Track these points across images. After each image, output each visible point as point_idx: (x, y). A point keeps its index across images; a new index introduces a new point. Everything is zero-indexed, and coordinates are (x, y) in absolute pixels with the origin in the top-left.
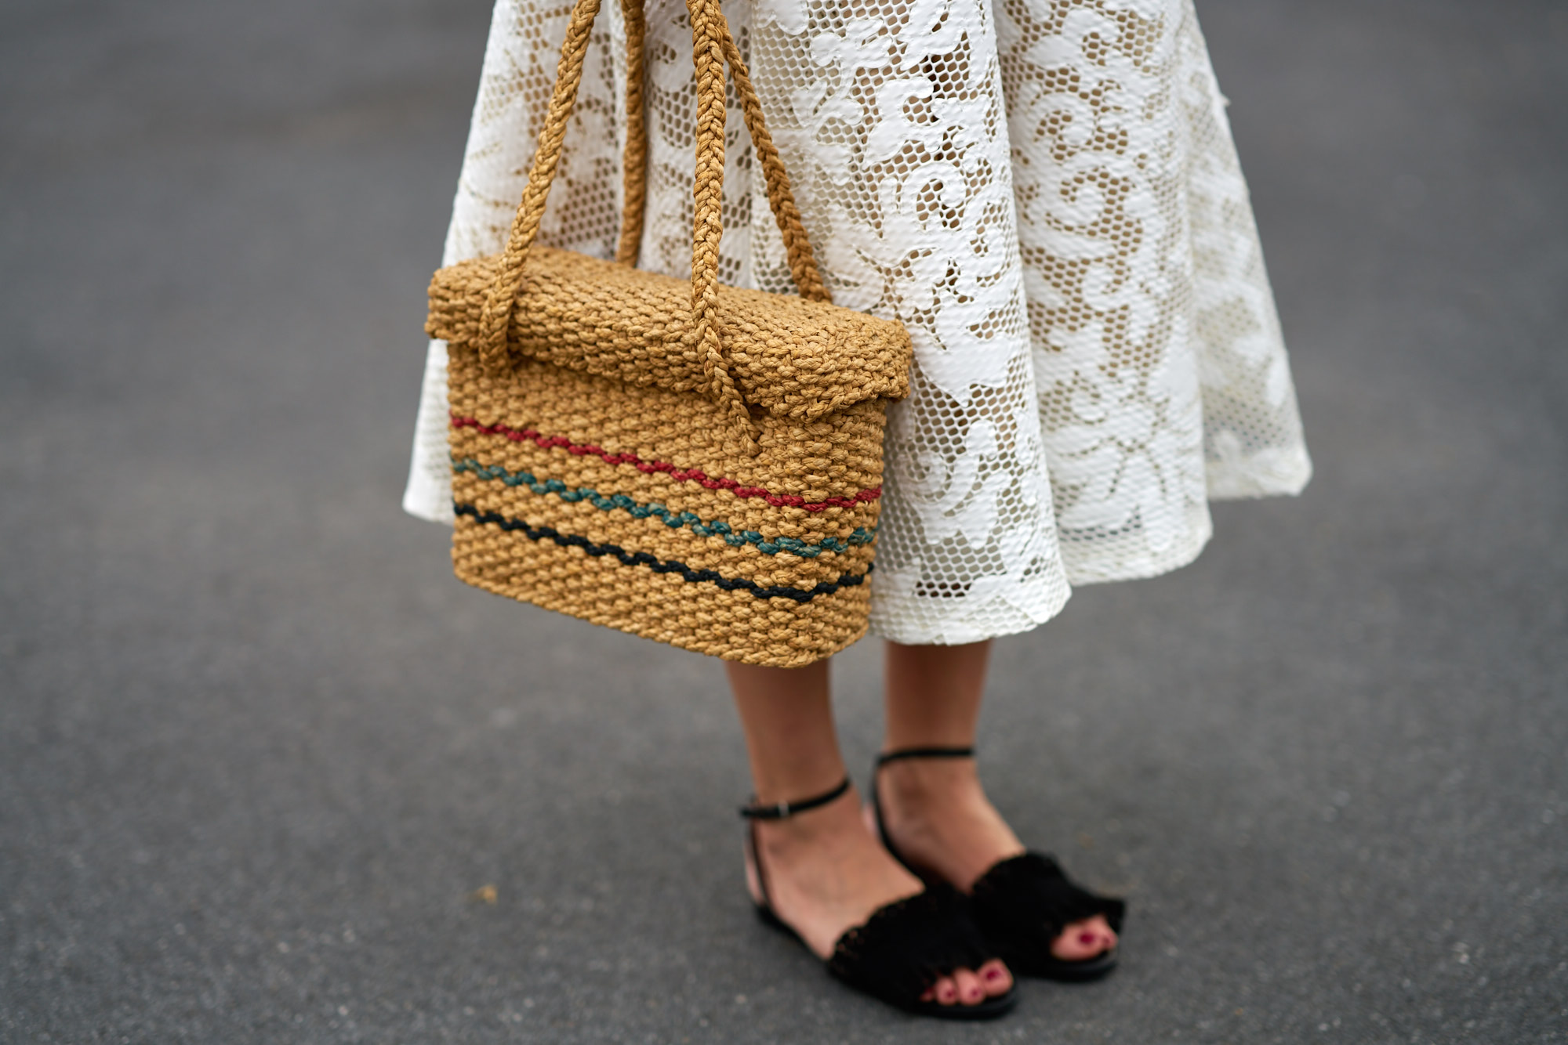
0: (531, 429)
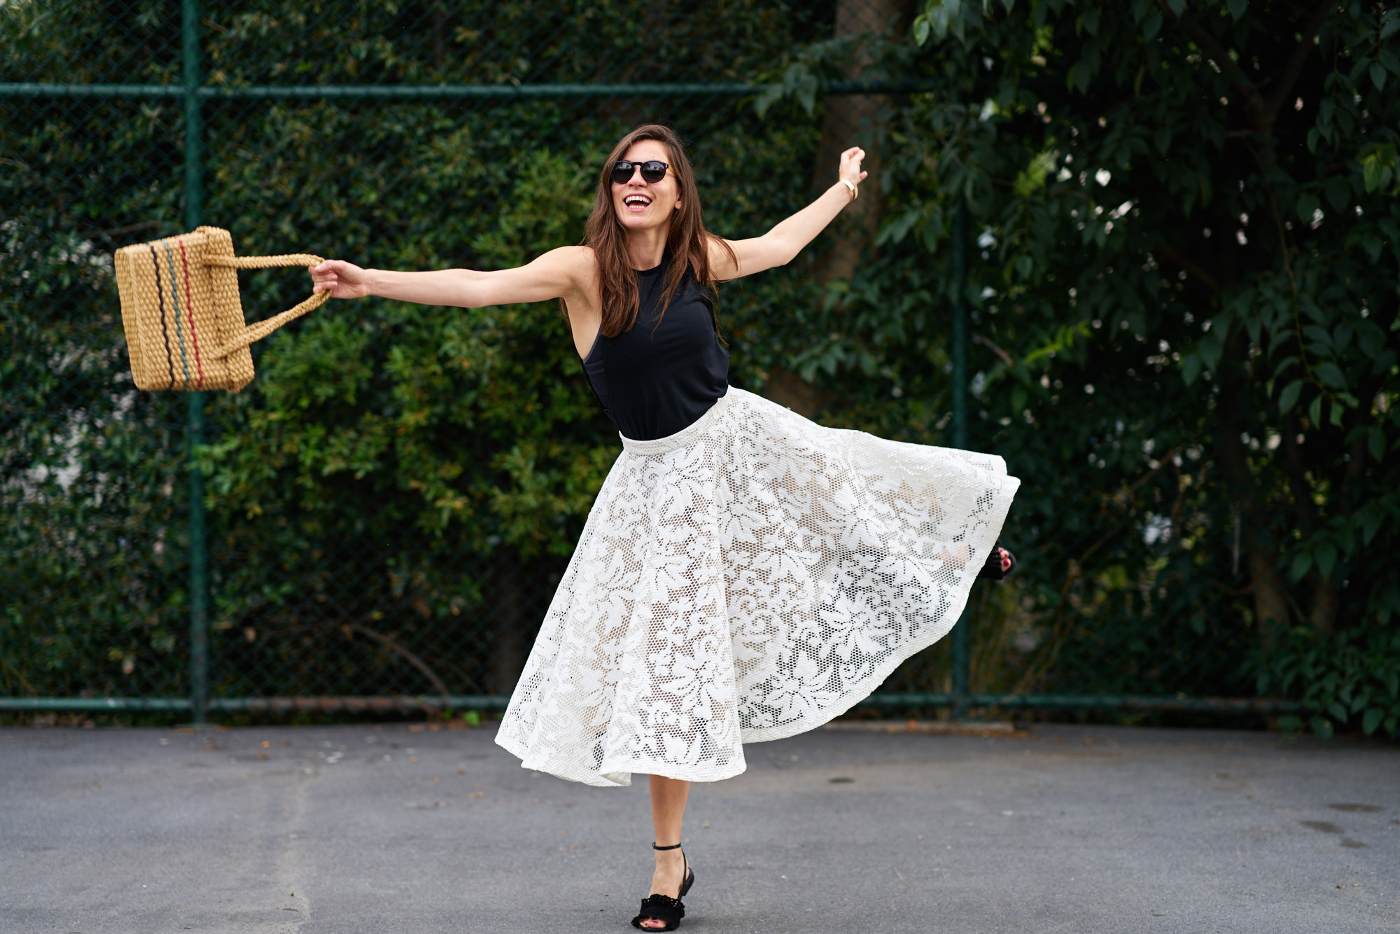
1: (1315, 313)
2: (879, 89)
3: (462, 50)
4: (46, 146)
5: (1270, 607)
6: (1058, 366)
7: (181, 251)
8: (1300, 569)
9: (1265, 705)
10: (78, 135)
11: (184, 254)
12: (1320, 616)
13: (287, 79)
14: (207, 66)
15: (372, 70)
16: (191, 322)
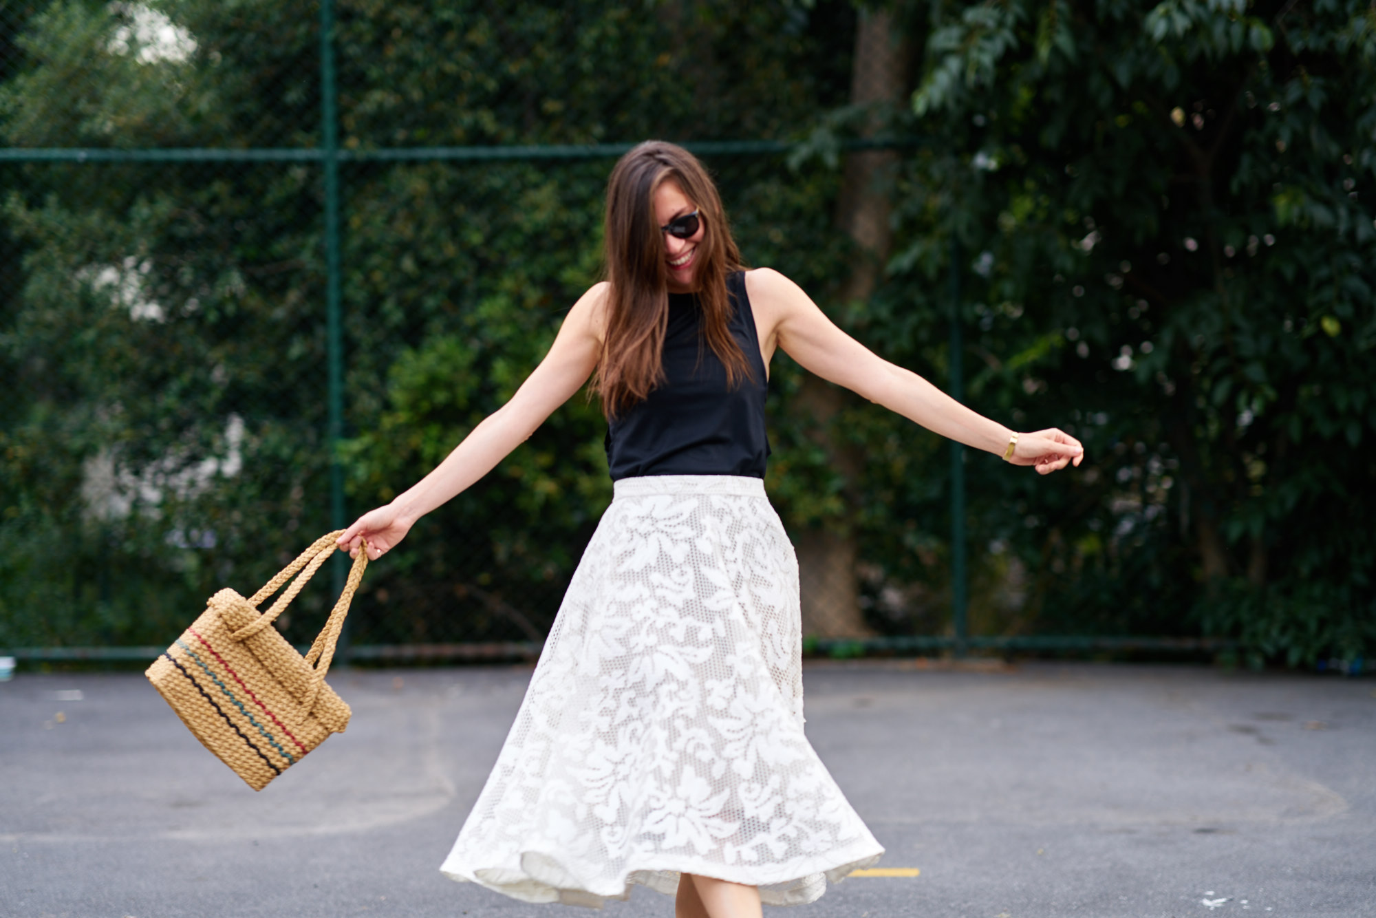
0: (227, 663)
1: (1241, 322)
2: (888, 146)
3: (548, 119)
4: (214, 200)
5: (1213, 565)
6: (1037, 370)
7: (204, 647)
8: (1235, 531)
9: (1209, 644)
10: (239, 192)
11: (209, 647)
12: (1256, 570)
13: (409, 144)
14: (342, 134)
15: (478, 137)
16: (259, 703)
